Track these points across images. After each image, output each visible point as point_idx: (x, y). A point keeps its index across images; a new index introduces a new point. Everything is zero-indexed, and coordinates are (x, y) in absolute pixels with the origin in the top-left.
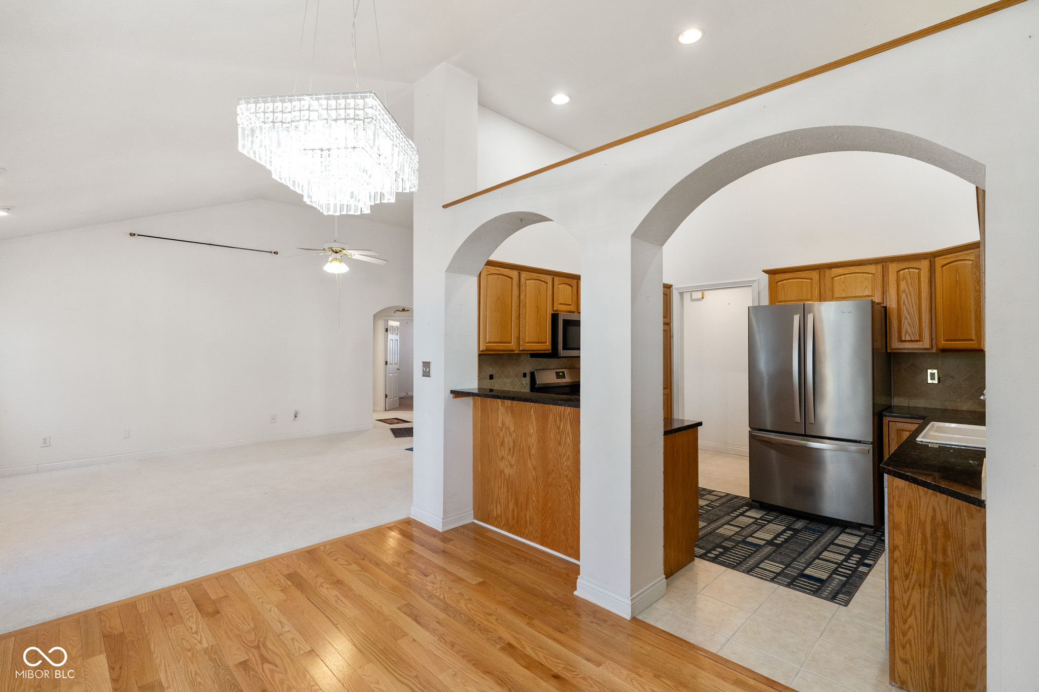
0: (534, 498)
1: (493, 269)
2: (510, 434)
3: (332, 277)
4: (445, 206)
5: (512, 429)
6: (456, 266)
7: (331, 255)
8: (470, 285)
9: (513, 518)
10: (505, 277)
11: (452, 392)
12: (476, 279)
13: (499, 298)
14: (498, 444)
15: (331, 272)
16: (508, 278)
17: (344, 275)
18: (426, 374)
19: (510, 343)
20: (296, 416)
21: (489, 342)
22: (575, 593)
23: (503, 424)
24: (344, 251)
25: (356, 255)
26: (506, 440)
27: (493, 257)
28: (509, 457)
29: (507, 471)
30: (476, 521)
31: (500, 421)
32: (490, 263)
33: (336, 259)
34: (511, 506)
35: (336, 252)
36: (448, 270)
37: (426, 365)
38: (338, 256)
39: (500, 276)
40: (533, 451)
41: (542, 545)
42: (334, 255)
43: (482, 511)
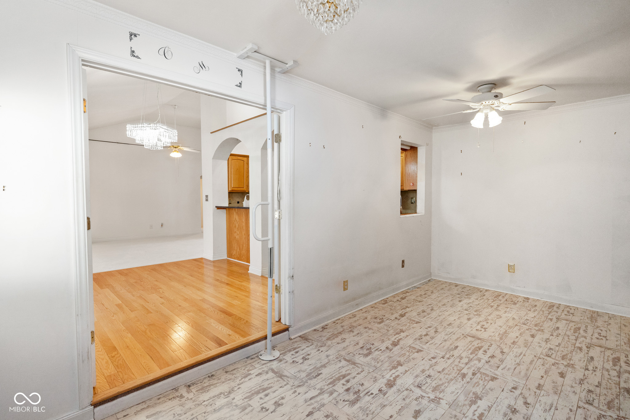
0: (245, 246)
1: (234, 158)
2: (238, 223)
3: (173, 159)
4: (211, 133)
5: (238, 220)
6: (217, 156)
7: (173, 149)
8: (224, 164)
9: (239, 255)
10: (241, 161)
11: (216, 207)
12: (227, 162)
13: (238, 169)
14: (234, 227)
15: (173, 157)
16: (242, 161)
17: (180, 158)
18: (207, 200)
19: (243, 188)
20: (162, 226)
21: (233, 187)
22: (248, 272)
23: (235, 219)
24: (179, 147)
25: (185, 149)
26: (236, 225)
27: (233, 152)
28: (237, 231)
29: (237, 237)
30: (228, 258)
31: (234, 218)
32: (231, 155)
33: (175, 151)
34: (238, 250)
35: (176, 148)
36: (213, 159)
37: (207, 196)
38: (177, 149)
39: (238, 160)
40: (244, 228)
41: (247, 262)
42: (175, 149)
43: (230, 254)
